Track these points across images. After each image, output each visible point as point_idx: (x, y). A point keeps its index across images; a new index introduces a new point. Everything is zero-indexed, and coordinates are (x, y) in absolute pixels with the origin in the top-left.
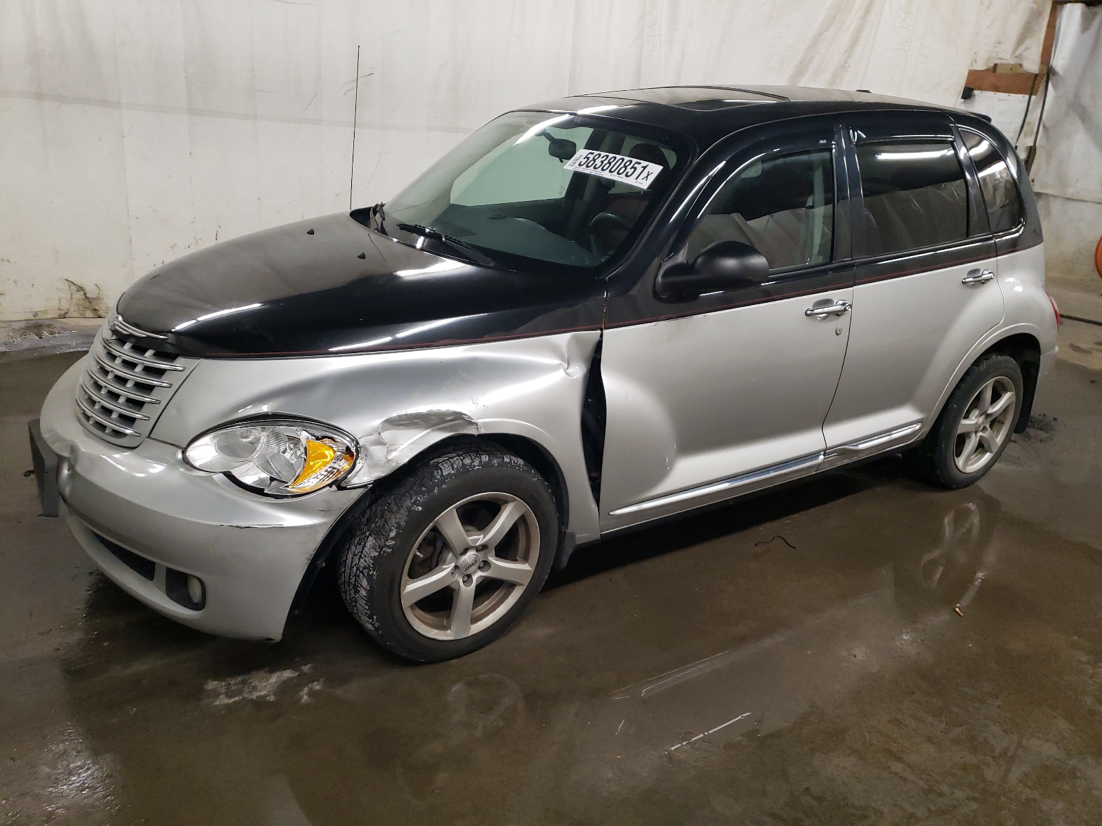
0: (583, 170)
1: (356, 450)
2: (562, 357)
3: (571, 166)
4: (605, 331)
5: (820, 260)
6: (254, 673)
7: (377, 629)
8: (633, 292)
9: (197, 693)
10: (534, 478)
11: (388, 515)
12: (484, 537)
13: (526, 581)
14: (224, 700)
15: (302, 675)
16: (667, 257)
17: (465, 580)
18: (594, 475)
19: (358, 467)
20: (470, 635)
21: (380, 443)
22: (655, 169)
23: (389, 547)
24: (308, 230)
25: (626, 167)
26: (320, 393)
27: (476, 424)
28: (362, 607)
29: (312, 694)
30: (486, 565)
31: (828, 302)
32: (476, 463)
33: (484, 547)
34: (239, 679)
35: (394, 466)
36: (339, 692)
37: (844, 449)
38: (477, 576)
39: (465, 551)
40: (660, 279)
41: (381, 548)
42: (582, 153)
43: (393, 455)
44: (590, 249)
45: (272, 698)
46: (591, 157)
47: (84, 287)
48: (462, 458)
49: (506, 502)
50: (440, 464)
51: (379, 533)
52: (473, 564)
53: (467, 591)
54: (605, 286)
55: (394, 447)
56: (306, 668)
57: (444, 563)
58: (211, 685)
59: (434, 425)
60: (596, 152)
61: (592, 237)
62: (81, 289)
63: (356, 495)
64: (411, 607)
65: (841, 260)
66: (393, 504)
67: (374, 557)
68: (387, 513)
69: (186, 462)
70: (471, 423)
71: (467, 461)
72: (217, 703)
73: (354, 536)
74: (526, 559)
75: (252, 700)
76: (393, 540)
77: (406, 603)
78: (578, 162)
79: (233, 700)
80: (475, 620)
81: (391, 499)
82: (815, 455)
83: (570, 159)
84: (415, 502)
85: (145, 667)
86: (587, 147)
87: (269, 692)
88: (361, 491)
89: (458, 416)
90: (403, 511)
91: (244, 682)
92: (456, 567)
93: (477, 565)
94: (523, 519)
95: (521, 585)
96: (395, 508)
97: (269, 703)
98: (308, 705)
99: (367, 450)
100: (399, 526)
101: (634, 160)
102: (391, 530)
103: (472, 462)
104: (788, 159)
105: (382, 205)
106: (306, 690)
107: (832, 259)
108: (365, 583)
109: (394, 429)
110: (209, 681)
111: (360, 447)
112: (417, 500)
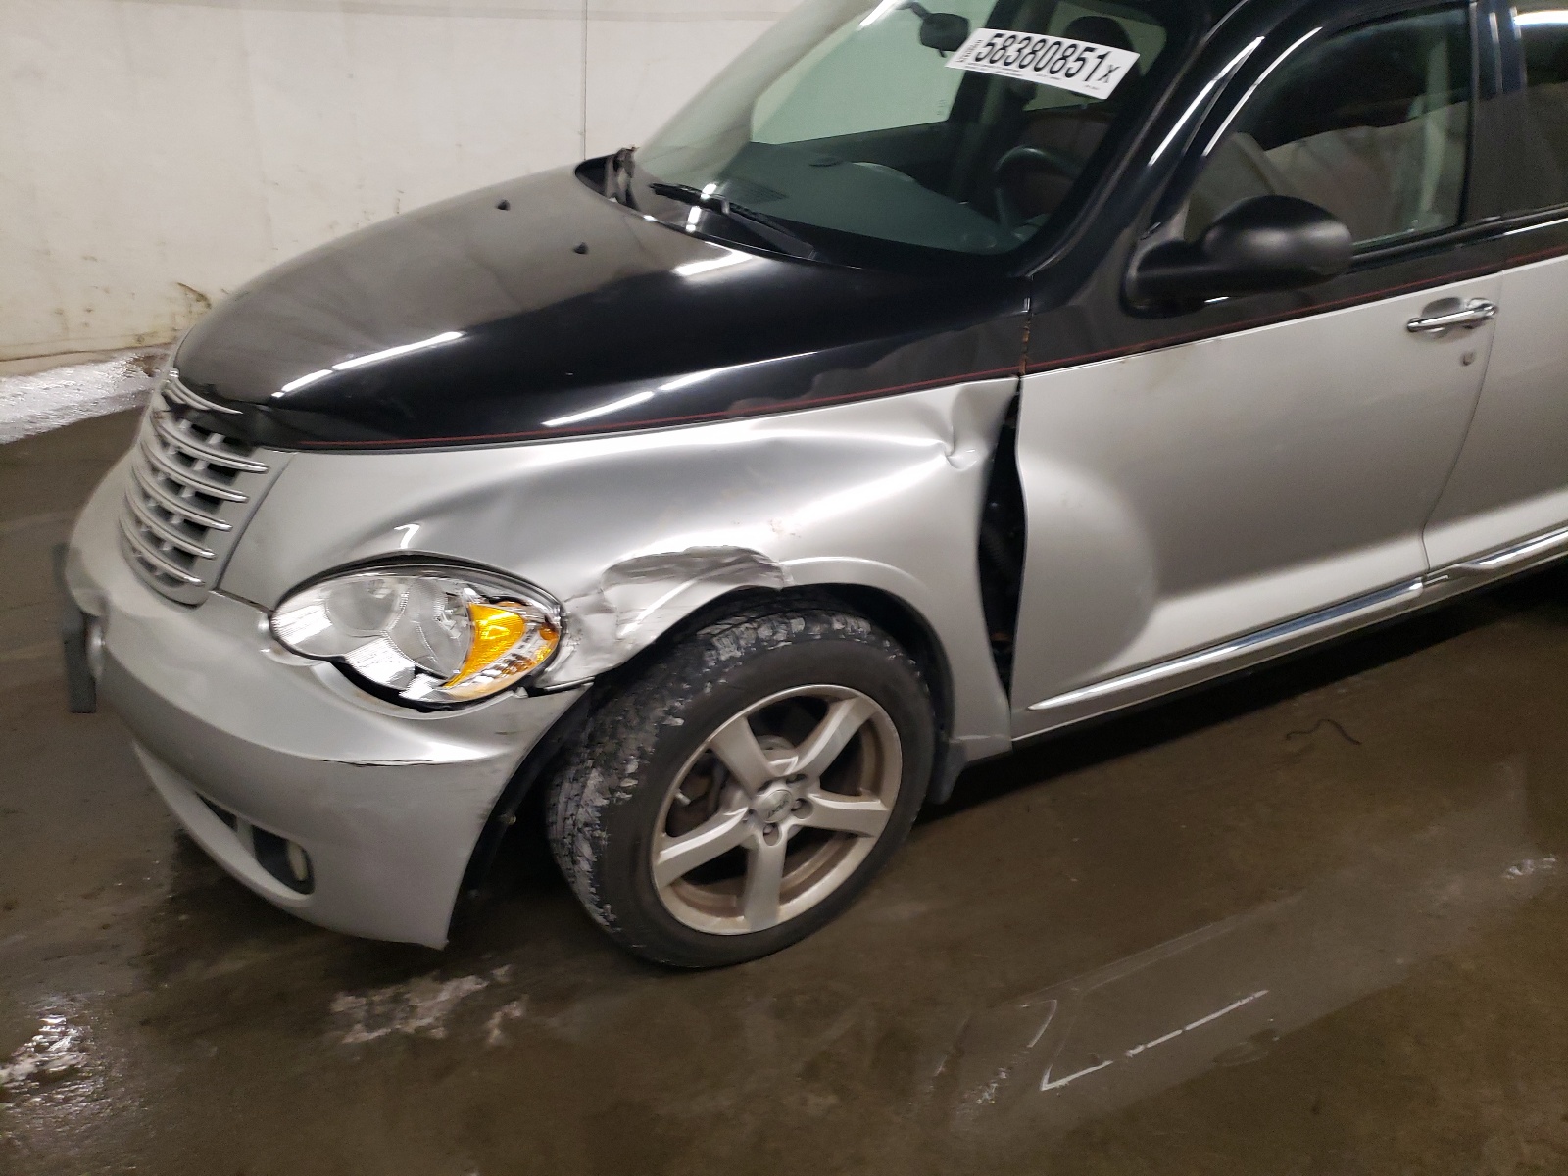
0: (984, 67)
1: (561, 621)
2: (941, 432)
3: (960, 61)
4: (1027, 379)
5: (1435, 222)
6: (414, 981)
7: (613, 924)
8: (1079, 300)
9: (317, 1020)
10: (890, 654)
11: (623, 733)
12: (800, 759)
13: (877, 829)
14: (361, 1035)
15: (494, 986)
16: (1147, 230)
17: (767, 831)
18: (1000, 637)
19: (565, 652)
20: (779, 921)
21: (603, 608)
22: (1123, 60)
23: (626, 790)
24: (498, 202)
25: (1064, 58)
26: (496, 515)
27: (777, 569)
28: (584, 887)
29: (508, 1025)
30: (804, 805)
31: (1449, 304)
32: (781, 635)
33: (799, 777)
34: (389, 992)
35: (630, 648)
36: (554, 1022)
37: (1460, 568)
38: (788, 826)
39: (765, 786)
40: (1133, 273)
41: (612, 791)
42: (980, 36)
43: (627, 630)
44: (996, 219)
45: (439, 1033)
46: (999, 42)
47: (208, 296)
48: (755, 625)
49: (837, 698)
50: (715, 640)
51: (609, 764)
52: (781, 807)
53: (770, 851)
54: (1029, 288)
55: (629, 615)
56: (501, 973)
57: (729, 807)
58: (343, 1003)
59: (702, 572)
60: (1008, 33)
61: (998, 192)
62: (201, 297)
63: (561, 703)
64: (673, 884)
65: (1477, 222)
66: (632, 714)
67: (602, 807)
68: (622, 729)
69: (273, 635)
70: (768, 568)
71: (765, 632)
72: (349, 1039)
73: (568, 764)
74: (876, 790)
75: (407, 1036)
76: (633, 778)
77: (660, 882)
78: (974, 54)
79: (376, 1034)
80: (787, 895)
81: (628, 702)
82: (1407, 582)
83: (955, 49)
84: (670, 712)
85: (239, 965)
86: (990, 25)
87: (437, 1019)
88: (570, 697)
89: (745, 556)
90: (651, 727)
91: (396, 999)
92: (750, 812)
93: (788, 807)
94: (869, 726)
95: (866, 835)
96: (635, 723)
97: (433, 1042)
98: (498, 1048)
99: (579, 621)
100: (642, 755)
101: (1082, 45)
102: (628, 761)
103: (774, 634)
104: (1386, 27)
105: (632, 150)
106: (497, 1018)
107: (1461, 219)
108: (586, 849)
109: (627, 583)
110: (341, 995)
111: (567, 617)
112: (673, 707)
